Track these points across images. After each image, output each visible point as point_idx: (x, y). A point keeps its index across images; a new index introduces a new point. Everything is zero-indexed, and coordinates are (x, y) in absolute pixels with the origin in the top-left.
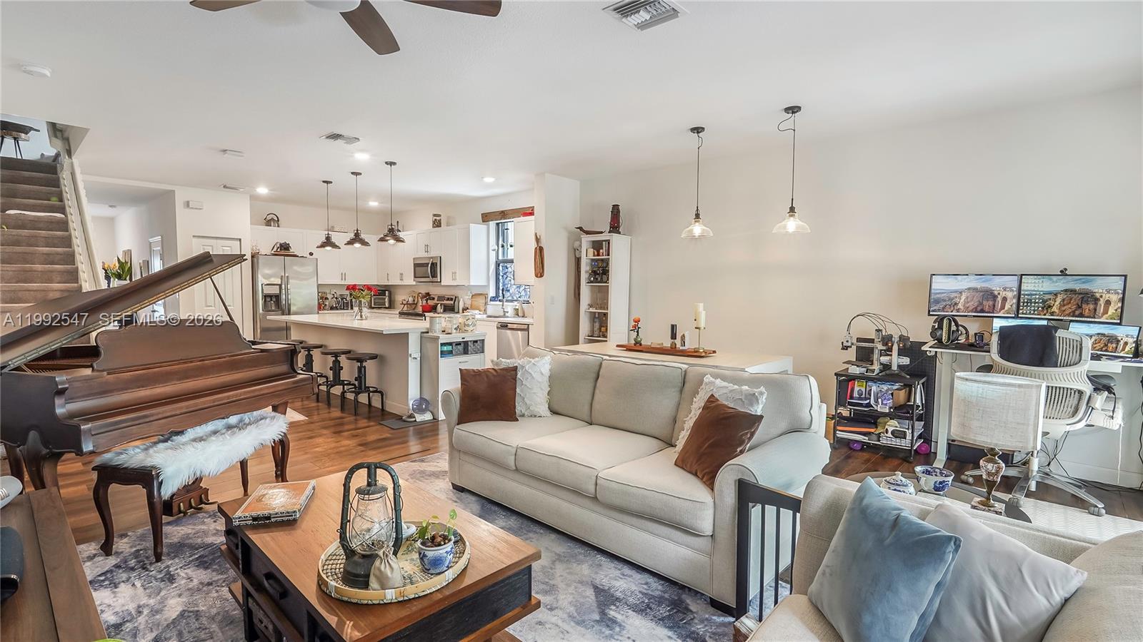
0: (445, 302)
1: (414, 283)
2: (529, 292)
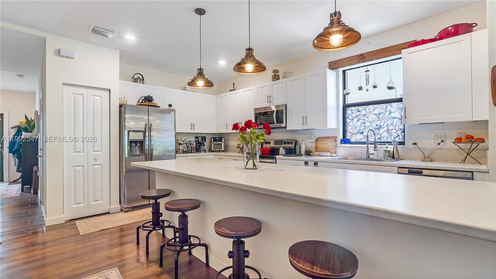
2: (395, 133)
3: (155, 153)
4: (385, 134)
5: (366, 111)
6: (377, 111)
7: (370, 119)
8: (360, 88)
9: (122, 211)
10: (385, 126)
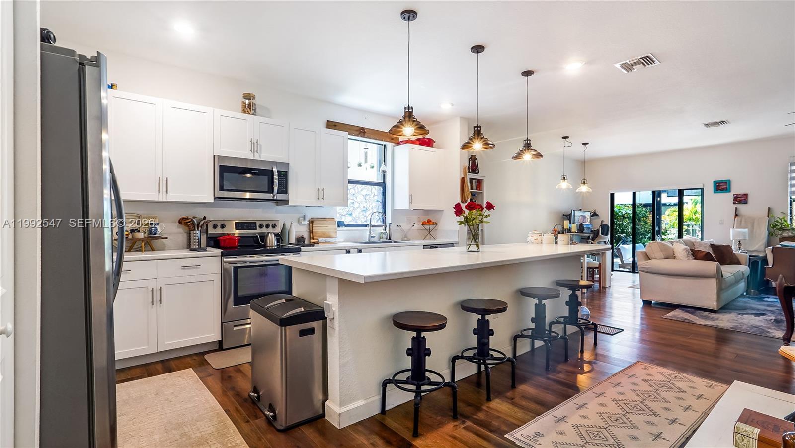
5: (355, 190)
6: (364, 192)
7: (359, 200)
8: (360, 165)
10: (370, 208)
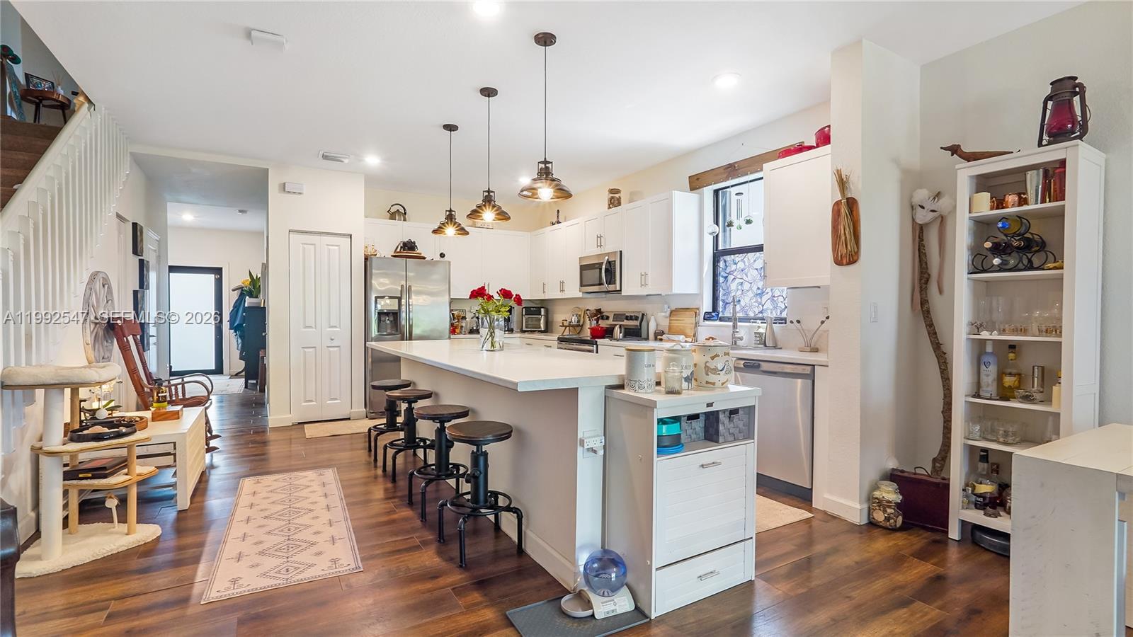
0: (626, 322)
1: (580, 295)
2: (782, 302)
3: (416, 331)
4: (769, 305)
5: (744, 262)
7: (750, 278)
8: (728, 225)
9: (367, 417)
10: (769, 290)
